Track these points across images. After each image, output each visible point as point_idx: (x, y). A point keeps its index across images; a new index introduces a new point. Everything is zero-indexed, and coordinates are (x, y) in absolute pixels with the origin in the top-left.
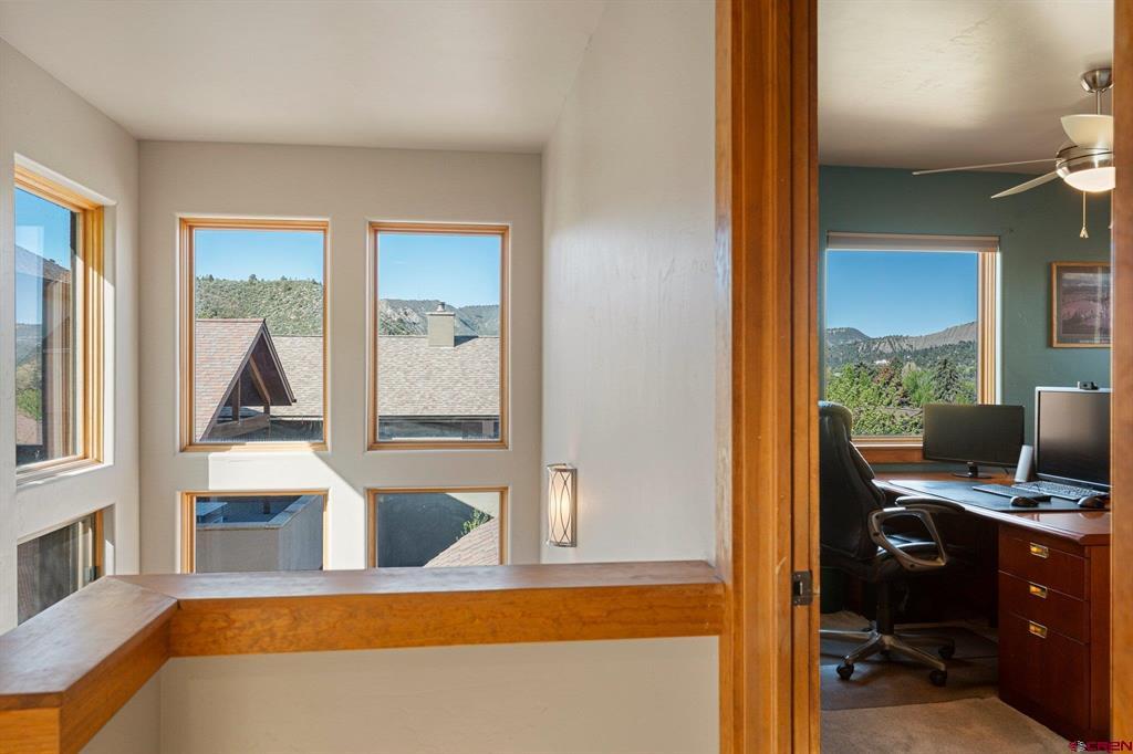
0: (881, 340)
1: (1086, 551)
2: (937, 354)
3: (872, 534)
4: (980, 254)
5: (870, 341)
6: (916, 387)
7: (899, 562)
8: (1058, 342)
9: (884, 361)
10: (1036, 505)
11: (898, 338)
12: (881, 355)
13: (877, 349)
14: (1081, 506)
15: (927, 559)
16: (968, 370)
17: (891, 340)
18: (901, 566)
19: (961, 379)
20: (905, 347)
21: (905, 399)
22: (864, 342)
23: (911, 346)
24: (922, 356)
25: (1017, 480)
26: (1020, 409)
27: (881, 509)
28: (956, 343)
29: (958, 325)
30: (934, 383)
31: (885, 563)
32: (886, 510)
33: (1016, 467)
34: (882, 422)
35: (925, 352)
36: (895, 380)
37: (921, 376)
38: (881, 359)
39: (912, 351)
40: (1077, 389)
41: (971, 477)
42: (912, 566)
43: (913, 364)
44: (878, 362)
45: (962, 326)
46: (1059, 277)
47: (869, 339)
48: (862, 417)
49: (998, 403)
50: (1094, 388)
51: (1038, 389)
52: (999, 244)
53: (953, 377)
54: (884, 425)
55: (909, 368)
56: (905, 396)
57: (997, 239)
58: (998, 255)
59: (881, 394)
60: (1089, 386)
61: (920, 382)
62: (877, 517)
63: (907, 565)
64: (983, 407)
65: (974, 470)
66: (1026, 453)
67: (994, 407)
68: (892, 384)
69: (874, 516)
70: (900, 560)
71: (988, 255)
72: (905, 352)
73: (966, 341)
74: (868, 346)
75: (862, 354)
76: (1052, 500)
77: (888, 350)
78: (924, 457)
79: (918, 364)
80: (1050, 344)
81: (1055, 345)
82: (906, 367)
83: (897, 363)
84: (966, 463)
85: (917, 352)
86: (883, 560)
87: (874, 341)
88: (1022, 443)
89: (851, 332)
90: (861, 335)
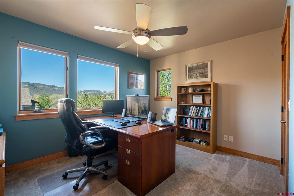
0: (103, 92)
1: (141, 140)
3: (80, 141)
4: (115, 67)
7: (90, 148)
8: (130, 87)
9: (103, 95)
10: (127, 125)
11: (106, 92)
14: (137, 124)
15: (99, 145)
17: (105, 92)
18: (91, 149)
25: (122, 117)
26: (123, 101)
27: (84, 132)
31: (86, 149)
32: (86, 132)
33: (122, 114)
35: (109, 94)
40: (134, 96)
41: (113, 116)
42: (94, 148)
46: (130, 74)
50: (138, 95)
51: (126, 96)
52: (119, 66)
55: (107, 96)
58: (119, 68)
60: (137, 95)
61: (109, 98)
62: (82, 135)
63: (93, 148)
64: (116, 100)
65: (113, 115)
66: (124, 111)
67: (118, 100)
69: (81, 135)
70: (91, 147)
71: (117, 68)
72: (106, 94)
75: (100, 94)
76: (130, 122)
77: (104, 93)
78: (103, 113)
80: (128, 88)
84: (111, 113)
85: (108, 94)
86: (85, 148)
88: (123, 108)
89: (99, 91)
90: (100, 91)
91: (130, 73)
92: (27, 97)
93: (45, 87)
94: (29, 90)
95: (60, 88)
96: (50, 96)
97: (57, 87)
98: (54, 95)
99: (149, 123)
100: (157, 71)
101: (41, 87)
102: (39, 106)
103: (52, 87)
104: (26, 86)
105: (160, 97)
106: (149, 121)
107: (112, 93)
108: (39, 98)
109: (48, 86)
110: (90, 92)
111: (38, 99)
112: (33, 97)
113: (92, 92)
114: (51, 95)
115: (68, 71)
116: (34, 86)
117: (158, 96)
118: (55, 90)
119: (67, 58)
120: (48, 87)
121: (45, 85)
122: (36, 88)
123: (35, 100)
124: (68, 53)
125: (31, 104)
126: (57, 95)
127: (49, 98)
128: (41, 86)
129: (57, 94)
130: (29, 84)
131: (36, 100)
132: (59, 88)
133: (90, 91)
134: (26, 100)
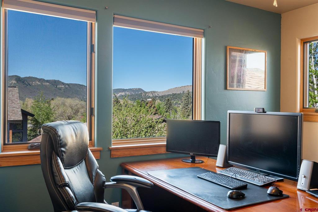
0: (149, 92)
2: (166, 97)
5: (146, 93)
6: (160, 108)
8: (229, 87)
9: (150, 99)
10: (244, 197)
11: (154, 92)
12: (149, 97)
13: (148, 95)
16: (175, 102)
17: (152, 92)
19: (173, 105)
20: (156, 95)
21: (156, 112)
22: (144, 93)
23: (158, 95)
24: (162, 98)
25: (217, 165)
26: (217, 123)
28: (172, 94)
29: (172, 88)
30: (165, 106)
33: (217, 157)
34: (148, 122)
36: (153, 106)
37: (161, 104)
38: (149, 99)
39: (159, 96)
40: (254, 112)
43: (159, 100)
44: (148, 100)
45: (173, 88)
46: (230, 54)
47: (146, 92)
48: (141, 119)
49: (203, 119)
50: (264, 112)
52: (204, 34)
53: (171, 105)
54: (149, 123)
55: (158, 102)
56: (156, 111)
57: (203, 31)
58: (203, 40)
59: (148, 111)
65: (193, 158)
66: (222, 149)
68: (152, 107)
71: (198, 39)
72: (156, 97)
73: (174, 93)
74: (145, 94)
75: (143, 97)
76: (250, 187)
77: (151, 96)
78: (167, 151)
79: (160, 100)
80: (226, 88)
81: (228, 88)
82: (157, 101)
83: (154, 99)
84: (189, 153)
87: (147, 93)
88: (219, 143)
89: (140, 90)
90: (143, 91)
91: (231, 50)
92: (15, 104)
93: (44, 84)
94: (17, 91)
95: (68, 84)
96: (52, 102)
97: (63, 84)
98: (58, 100)
99: (304, 194)
100: (302, 40)
101: (37, 84)
102: (34, 121)
103: (55, 83)
104: (14, 82)
105: (312, 112)
106: (304, 189)
107: (167, 94)
108: (33, 105)
109: (47, 81)
110: (123, 94)
111: (32, 107)
112: (23, 104)
113: (128, 93)
114: (53, 99)
115: (93, 54)
116: (25, 82)
117: (303, 107)
118: (60, 89)
119: (92, 23)
120: (48, 84)
121: (44, 80)
122: (29, 86)
123: (27, 111)
124: (95, 12)
125: (21, 118)
126: (63, 99)
127: (49, 106)
128: (37, 82)
129: (63, 97)
130: (18, 79)
131: (29, 110)
132: (67, 86)
133: (124, 90)
134: (14, 110)
